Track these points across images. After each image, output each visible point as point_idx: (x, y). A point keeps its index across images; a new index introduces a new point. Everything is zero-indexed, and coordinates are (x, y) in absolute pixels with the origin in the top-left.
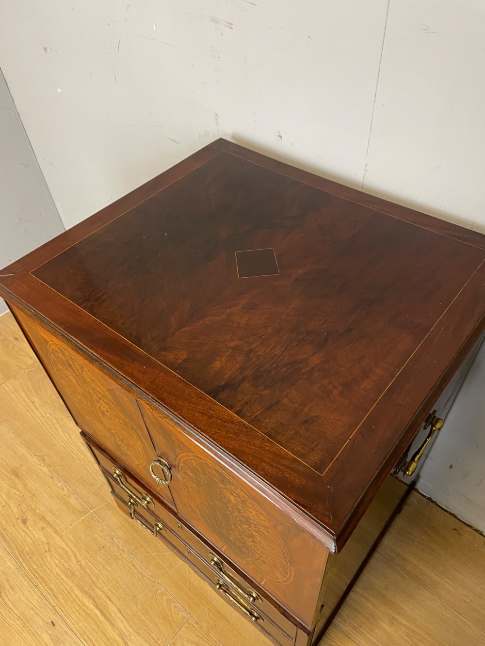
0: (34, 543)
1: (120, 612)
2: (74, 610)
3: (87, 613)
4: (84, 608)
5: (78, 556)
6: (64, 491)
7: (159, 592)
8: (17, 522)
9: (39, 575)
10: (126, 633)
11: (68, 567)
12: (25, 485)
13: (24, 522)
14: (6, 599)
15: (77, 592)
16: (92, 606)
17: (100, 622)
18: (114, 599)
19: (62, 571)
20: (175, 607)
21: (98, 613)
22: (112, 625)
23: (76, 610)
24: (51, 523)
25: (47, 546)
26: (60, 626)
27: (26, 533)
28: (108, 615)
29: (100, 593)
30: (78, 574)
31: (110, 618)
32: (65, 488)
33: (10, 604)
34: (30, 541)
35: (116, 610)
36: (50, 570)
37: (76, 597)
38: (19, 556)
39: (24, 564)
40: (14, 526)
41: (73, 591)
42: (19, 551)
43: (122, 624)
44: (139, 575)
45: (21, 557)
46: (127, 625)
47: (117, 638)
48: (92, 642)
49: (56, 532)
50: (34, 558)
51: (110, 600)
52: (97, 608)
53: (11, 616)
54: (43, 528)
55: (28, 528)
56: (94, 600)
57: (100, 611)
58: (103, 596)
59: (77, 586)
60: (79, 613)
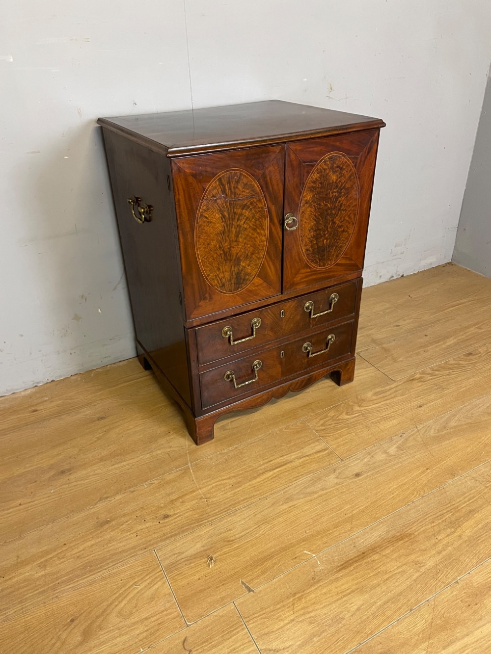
0: (193, 510)
1: (283, 456)
2: (269, 485)
3: (275, 477)
4: (270, 478)
5: (224, 478)
6: (154, 483)
7: (278, 432)
8: (163, 523)
9: (227, 508)
10: (299, 455)
11: (231, 486)
12: (124, 515)
13: (166, 517)
14: (237, 536)
15: (255, 481)
16: (271, 473)
17: (286, 469)
18: (272, 458)
19: (231, 491)
20: (292, 426)
21: (278, 470)
22: (291, 462)
23: (270, 483)
24: (181, 495)
25: (203, 500)
26: (278, 496)
27: (180, 516)
28: (282, 464)
29: (263, 466)
30: (239, 480)
31: (285, 463)
32: (153, 482)
33: (243, 533)
34: (190, 513)
35: (281, 458)
36: (227, 499)
37: (259, 482)
38: (199, 523)
39: (210, 519)
40: (165, 526)
41: (252, 484)
42: (194, 523)
43: (293, 456)
44: (260, 441)
45: (201, 521)
46: (294, 454)
47: (301, 460)
48: (298, 476)
49: (194, 491)
50: (209, 510)
51: (271, 461)
52: (274, 469)
53: (255, 533)
54: (183, 502)
55: (175, 514)
56: (267, 471)
57: (277, 468)
58: (265, 465)
59: (250, 481)
60: (273, 482)
